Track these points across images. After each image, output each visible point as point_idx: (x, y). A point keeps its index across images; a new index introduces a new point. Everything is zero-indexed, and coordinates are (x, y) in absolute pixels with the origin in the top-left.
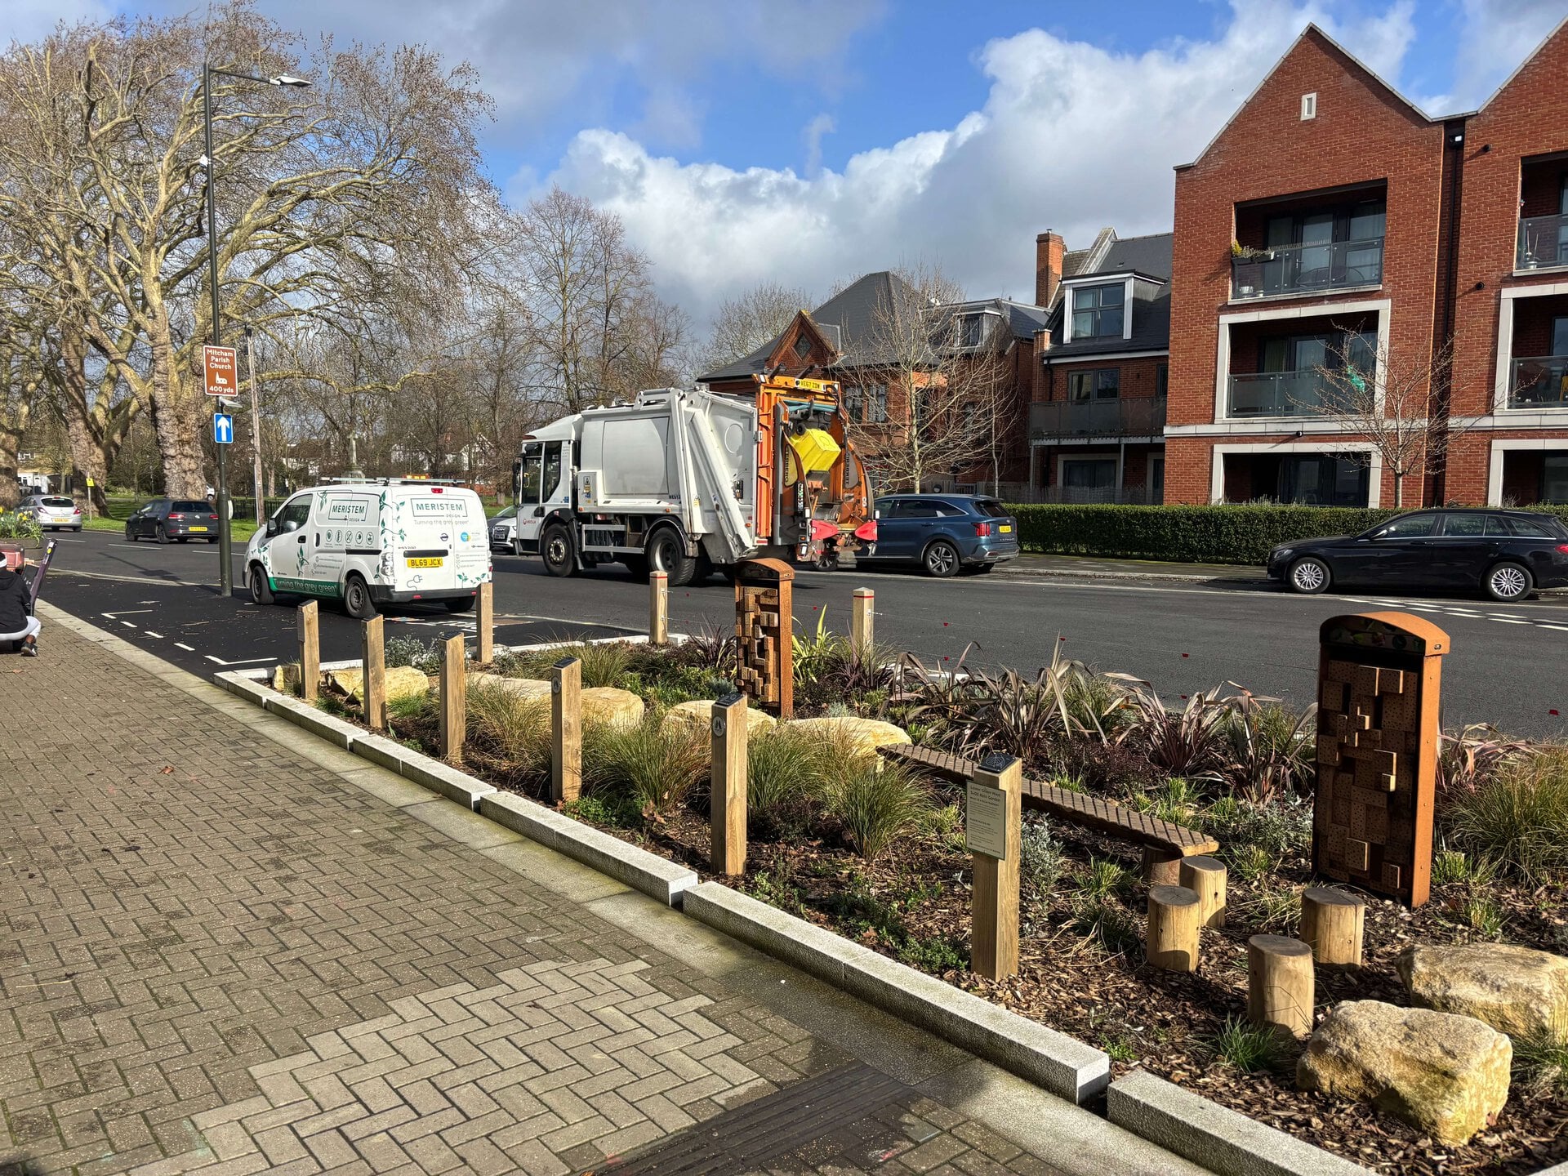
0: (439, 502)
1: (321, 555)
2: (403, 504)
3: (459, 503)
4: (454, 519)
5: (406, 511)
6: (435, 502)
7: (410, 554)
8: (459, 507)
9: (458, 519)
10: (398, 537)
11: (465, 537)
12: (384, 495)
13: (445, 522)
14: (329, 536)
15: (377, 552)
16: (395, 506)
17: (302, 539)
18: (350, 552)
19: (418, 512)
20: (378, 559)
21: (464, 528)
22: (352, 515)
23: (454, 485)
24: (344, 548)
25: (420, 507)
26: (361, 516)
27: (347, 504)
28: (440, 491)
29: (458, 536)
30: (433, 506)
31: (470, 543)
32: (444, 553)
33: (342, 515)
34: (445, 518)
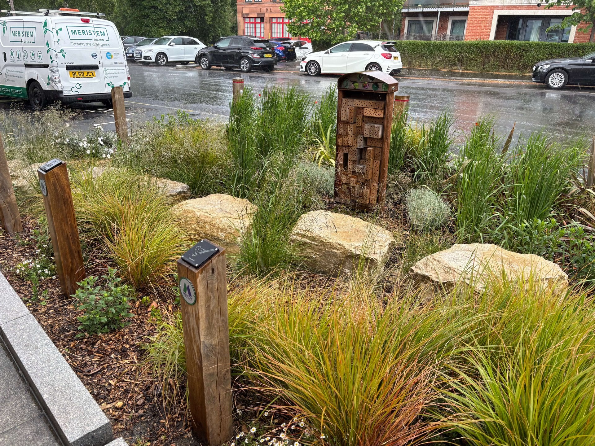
0: (88, 29)
1: (9, 68)
2: (61, 29)
3: (102, 30)
4: (100, 42)
5: (62, 34)
6: (85, 29)
7: (68, 68)
8: (103, 34)
9: (103, 42)
10: (60, 55)
11: (109, 56)
12: (46, 23)
13: (94, 45)
14: (12, 54)
15: (46, 66)
16: (55, 31)
18: (27, 66)
19: (72, 36)
20: (46, 71)
21: (109, 49)
22: (25, 38)
23: (98, 17)
24: (23, 63)
25: (74, 32)
26: (32, 39)
27: (21, 30)
28: (87, 21)
29: (104, 56)
30: (84, 32)
31: (113, 61)
32: (96, 67)
33: (19, 38)
34: (94, 42)
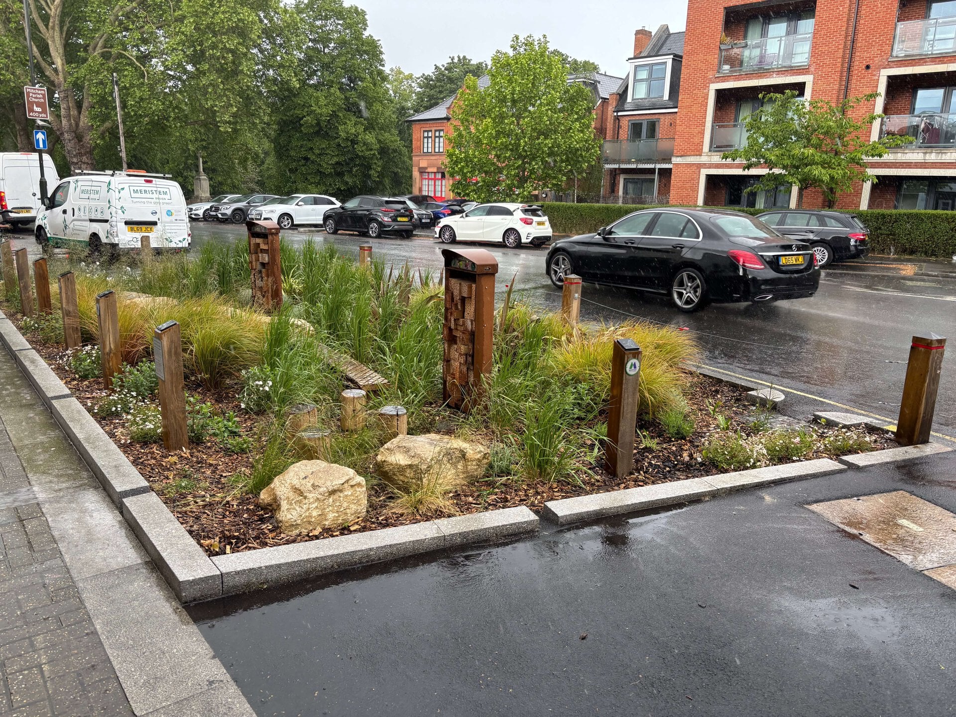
0: (150, 189)
1: (76, 223)
2: (123, 189)
3: (165, 190)
4: (161, 201)
5: (125, 193)
6: (147, 189)
7: (127, 223)
8: (165, 193)
9: (164, 201)
10: (120, 212)
11: (169, 213)
12: (109, 183)
13: (155, 203)
14: (79, 209)
15: (107, 221)
16: (117, 191)
17: (65, 212)
18: (91, 221)
19: (134, 195)
20: (107, 225)
21: (169, 207)
22: (92, 196)
23: (164, 178)
24: (87, 218)
25: (136, 192)
26: (97, 196)
27: (89, 188)
28: (150, 182)
29: (164, 213)
30: (145, 191)
31: (173, 218)
32: (155, 223)
33: (86, 196)
34: (155, 200)
